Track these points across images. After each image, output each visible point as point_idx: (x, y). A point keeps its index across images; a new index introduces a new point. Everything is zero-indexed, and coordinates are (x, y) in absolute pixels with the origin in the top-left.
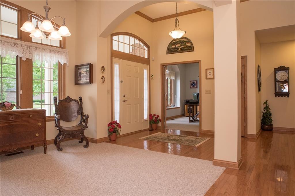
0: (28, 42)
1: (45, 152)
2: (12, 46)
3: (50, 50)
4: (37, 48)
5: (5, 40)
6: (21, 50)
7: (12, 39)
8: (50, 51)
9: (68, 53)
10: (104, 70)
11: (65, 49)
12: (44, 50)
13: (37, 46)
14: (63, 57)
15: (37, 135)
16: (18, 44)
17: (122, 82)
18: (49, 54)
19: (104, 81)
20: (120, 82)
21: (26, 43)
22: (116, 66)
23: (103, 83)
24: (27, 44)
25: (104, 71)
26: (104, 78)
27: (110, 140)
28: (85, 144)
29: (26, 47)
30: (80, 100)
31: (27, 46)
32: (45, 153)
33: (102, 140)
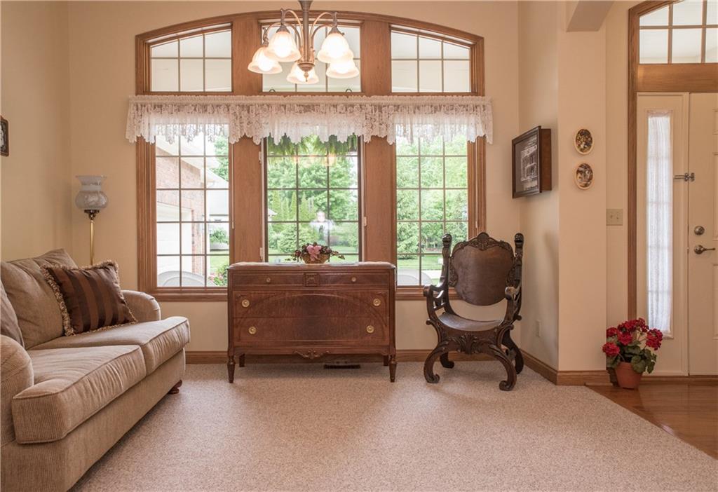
0: (376, 97)
1: (391, 377)
2: (340, 113)
3: (434, 105)
4: (398, 106)
5: (327, 102)
6: (362, 119)
7: (341, 97)
8: (436, 108)
9: (489, 107)
10: (588, 144)
11: (483, 95)
12: (418, 108)
13: (399, 102)
14: (472, 119)
15: (370, 329)
16: (352, 106)
17: (689, 177)
18: (430, 118)
19: (590, 179)
20: (676, 178)
21: (371, 100)
22: (655, 123)
23: (586, 185)
24: (373, 102)
25: (590, 146)
26: (591, 171)
27: (616, 384)
28: (506, 380)
29: (372, 110)
30: (516, 241)
31: (375, 106)
32: (392, 381)
33: (580, 380)
